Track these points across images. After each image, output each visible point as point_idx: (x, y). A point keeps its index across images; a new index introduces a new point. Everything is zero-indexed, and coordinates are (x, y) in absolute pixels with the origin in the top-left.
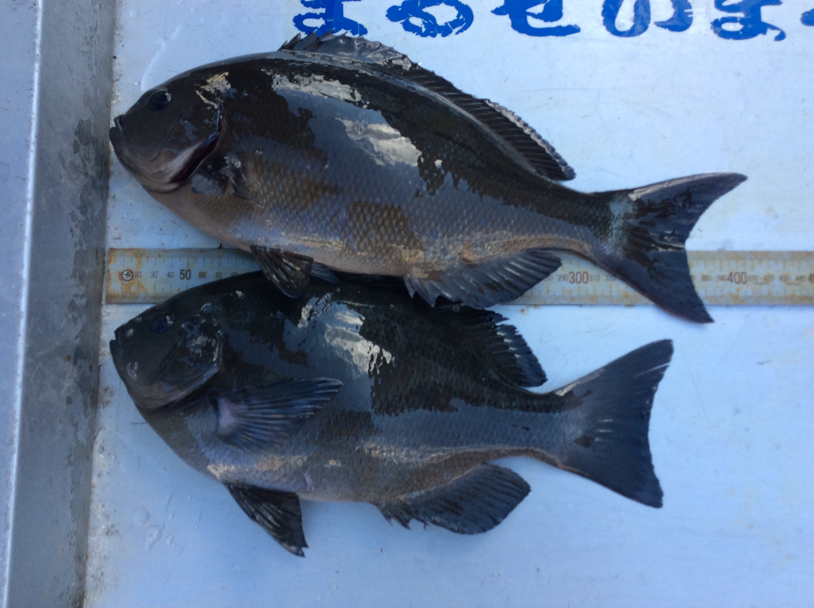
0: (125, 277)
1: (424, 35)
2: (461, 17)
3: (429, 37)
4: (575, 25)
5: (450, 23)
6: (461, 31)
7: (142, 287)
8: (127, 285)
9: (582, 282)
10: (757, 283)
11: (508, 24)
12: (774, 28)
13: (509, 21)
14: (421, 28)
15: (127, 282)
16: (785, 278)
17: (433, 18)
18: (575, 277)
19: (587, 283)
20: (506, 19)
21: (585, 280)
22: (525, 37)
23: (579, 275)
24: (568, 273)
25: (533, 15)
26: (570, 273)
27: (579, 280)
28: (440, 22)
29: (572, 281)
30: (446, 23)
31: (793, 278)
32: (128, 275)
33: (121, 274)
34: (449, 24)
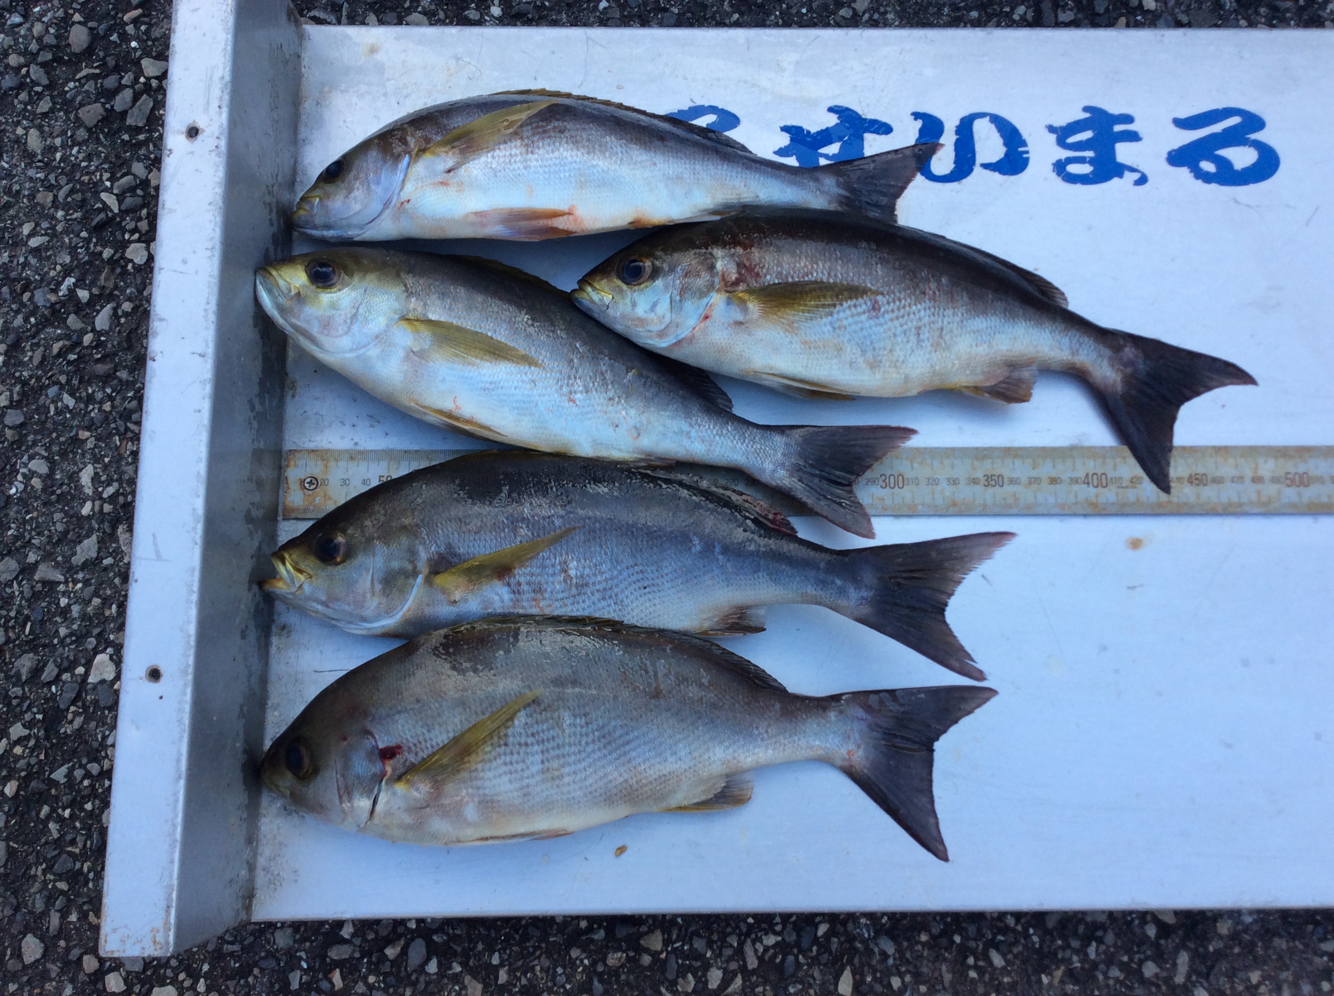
0: (307, 485)
7: (330, 498)
8: (309, 495)
9: (896, 487)
10: (1121, 487)
12: (1133, 170)
15: (310, 492)
18: (887, 481)
19: (902, 488)
21: (901, 485)
23: (892, 477)
24: (878, 476)
25: (827, 157)
26: (881, 476)
27: (892, 485)
29: (884, 486)
32: (311, 483)
33: (302, 482)
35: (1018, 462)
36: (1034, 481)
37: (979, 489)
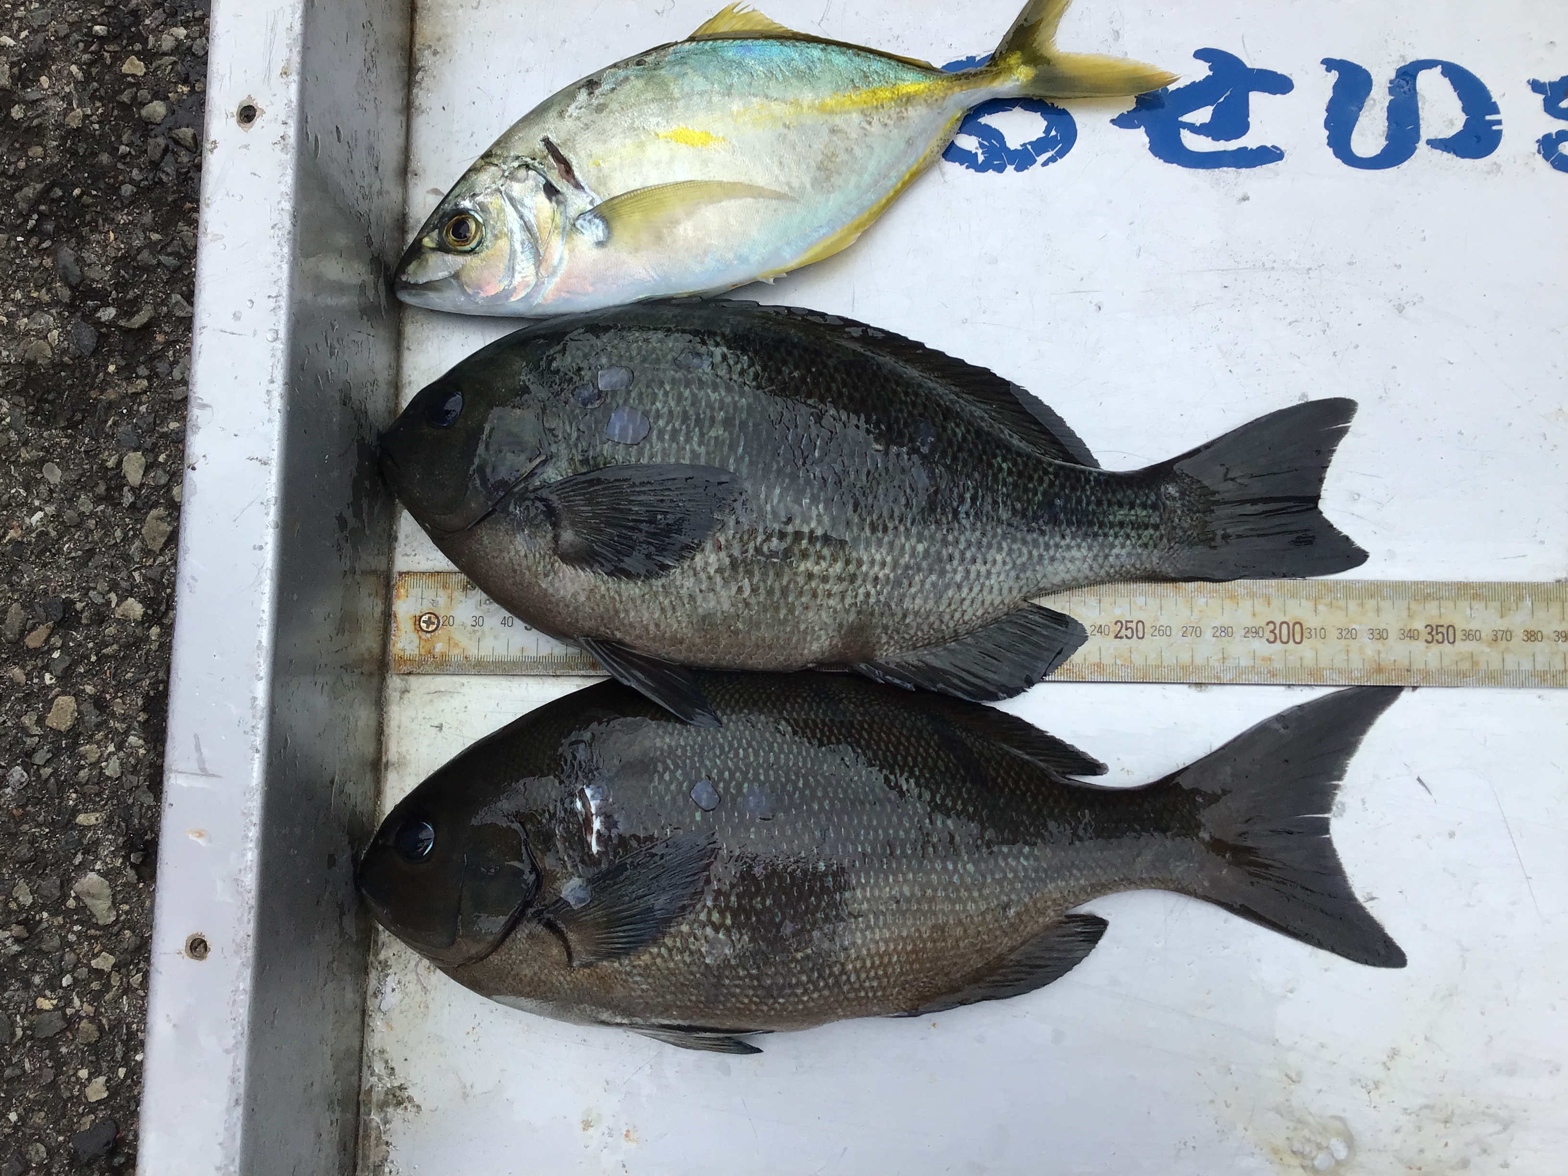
0: (424, 625)
1: (981, 168)
2: (1053, 133)
3: (991, 173)
4: (1273, 147)
5: (1030, 143)
6: (1053, 159)
7: (456, 645)
8: (427, 640)
9: (1291, 641)
11: (1144, 145)
13: (1147, 140)
14: (976, 154)
15: (429, 635)
17: (999, 137)
18: (1277, 632)
19: (1300, 643)
20: (1139, 137)
21: (1298, 639)
22: (1175, 169)
23: (1285, 626)
24: (1263, 624)
25: (1192, 128)
26: (1268, 624)
27: (1285, 639)
28: (1013, 143)
29: (1272, 639)
30: (1024, 145)
32: (429, 623)
33: (418, 620)
34: (1029, 147)
35: (1478, 605)
36: (1500, 637)
37: (1419, 646)
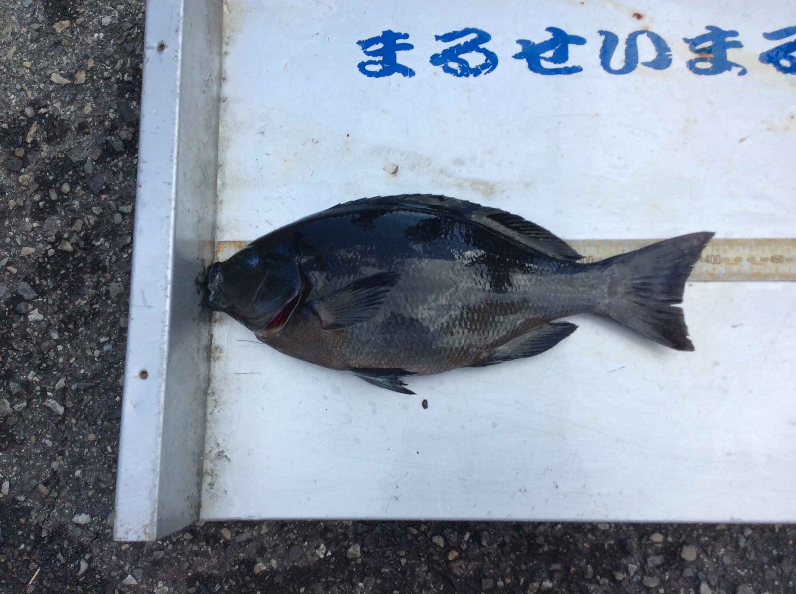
1: (460, 76)
2: (489, 61)
4: (579, 66)
6: (489, 72)
10: (728, 264)
11: (526, 66)
12: (737, 66)
14: (457, 70)
16: (751, 260)
17: (466, 63)
20: (524, 63)
22: (538, 76)
25: (545, 59)
28: (472, 65)
31: (758, 259)
34: (479, 67)
